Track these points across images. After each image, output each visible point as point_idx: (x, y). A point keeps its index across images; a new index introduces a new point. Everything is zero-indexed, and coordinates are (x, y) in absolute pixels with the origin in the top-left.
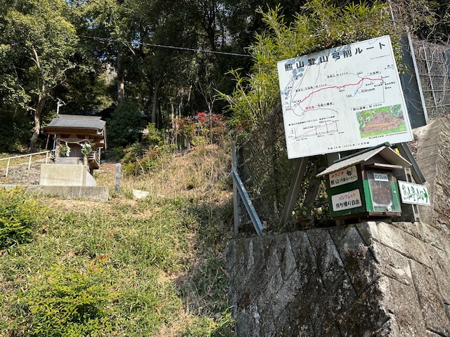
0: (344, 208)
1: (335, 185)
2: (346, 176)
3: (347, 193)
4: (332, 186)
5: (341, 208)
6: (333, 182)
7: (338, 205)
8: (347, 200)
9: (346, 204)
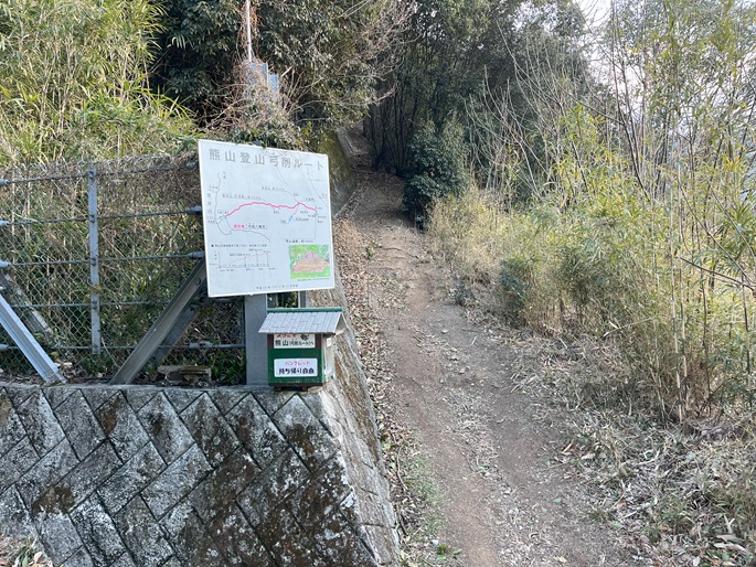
0: (291, 375)
1: (282, 347)
2: (299, 339)
3: (297, 360)
4: (275, 347)
5: (286, 375)
6: (278, 342)
7: (282, 371)
8: (297, 367)
9: (294, 371)
